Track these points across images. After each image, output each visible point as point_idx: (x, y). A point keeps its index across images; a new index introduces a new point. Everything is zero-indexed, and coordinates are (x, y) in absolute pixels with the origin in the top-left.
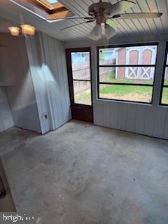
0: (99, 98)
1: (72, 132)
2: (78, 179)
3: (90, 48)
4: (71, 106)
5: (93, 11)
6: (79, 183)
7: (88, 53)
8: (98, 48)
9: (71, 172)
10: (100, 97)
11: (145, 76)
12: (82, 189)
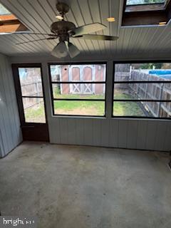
0: (54, 115)
1: (26, 156)
2: (47, 209)
3: (41, 64)
4: (21, 126)
5: (57, 29)
6: (50, 214)
7: (39, 69)
8: (50, 64)
9: (37, 203)
10: (55, 113)
11: (88, 91)
12: (55, 219)
